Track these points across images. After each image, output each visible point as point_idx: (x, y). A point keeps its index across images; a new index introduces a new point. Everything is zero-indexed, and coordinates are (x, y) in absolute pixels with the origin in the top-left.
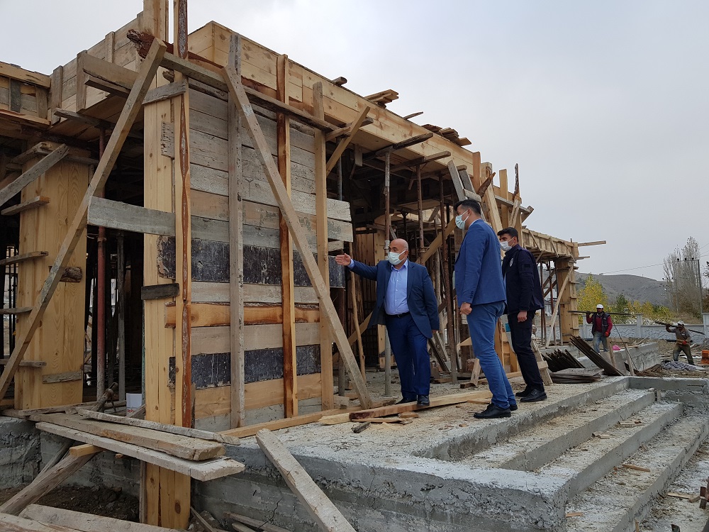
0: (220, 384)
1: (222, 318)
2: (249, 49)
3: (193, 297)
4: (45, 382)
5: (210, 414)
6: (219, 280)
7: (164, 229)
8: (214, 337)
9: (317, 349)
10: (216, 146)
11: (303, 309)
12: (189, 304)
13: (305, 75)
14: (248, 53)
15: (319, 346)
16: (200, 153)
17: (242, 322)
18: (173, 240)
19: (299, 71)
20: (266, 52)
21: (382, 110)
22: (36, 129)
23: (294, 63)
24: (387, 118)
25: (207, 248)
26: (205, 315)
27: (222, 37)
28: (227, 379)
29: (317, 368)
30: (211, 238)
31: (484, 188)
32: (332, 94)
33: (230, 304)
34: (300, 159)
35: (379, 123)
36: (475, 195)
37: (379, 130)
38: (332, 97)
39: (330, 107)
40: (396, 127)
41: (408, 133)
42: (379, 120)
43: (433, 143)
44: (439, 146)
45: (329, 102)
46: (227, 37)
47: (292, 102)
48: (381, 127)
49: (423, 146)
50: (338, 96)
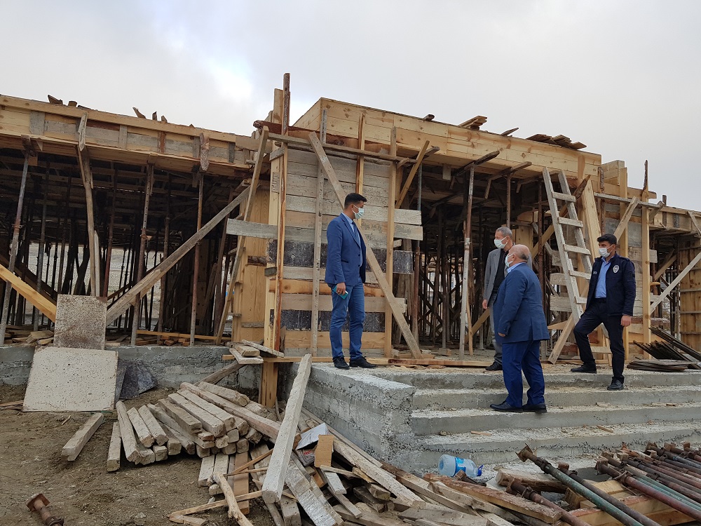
0: (304, 329)
1: (307, 290)
2: (349, 110)
3: (284, 275)
4: (243, 327)
5: (296, 346)
6: (306, 265)
7: (271, 235)
8: (301, 300)
9: (382, 316)
10: (308, 182)
11: (372, 287)
12: (281, 279)
13: (396, 118)
14: (348, 113)
15: (384, 314)
16: (297, 188)
17: (318, 292)
18: (276, 241)
19: (391, 117)
20: (363, 109)
21: (475, 133)
22: (243, 172)
23: (387, 112)
24: (480, 137)
25: (298, 246)
26: (295, 287)
27: (328, 107)
28: (309, 327)
29: (381, 328)
30: (302, 240)
31: (581, 189)
32: (421, 128)
33: (311, 281)
34: (375, 184)
35: (470, 144)
36: (567, 196)
37: (470, 149)
38: (421, 131)
39: (419, 139)
40: (492, 143)
41: (506, 146)
42: (472, 140)
43: (538, 152)
44: (546, 153)
45: (418, 134)
46: (332, 105)
47: (371, 145)
48: (473, 146)
49: (523, 155)
50: (428, 129)
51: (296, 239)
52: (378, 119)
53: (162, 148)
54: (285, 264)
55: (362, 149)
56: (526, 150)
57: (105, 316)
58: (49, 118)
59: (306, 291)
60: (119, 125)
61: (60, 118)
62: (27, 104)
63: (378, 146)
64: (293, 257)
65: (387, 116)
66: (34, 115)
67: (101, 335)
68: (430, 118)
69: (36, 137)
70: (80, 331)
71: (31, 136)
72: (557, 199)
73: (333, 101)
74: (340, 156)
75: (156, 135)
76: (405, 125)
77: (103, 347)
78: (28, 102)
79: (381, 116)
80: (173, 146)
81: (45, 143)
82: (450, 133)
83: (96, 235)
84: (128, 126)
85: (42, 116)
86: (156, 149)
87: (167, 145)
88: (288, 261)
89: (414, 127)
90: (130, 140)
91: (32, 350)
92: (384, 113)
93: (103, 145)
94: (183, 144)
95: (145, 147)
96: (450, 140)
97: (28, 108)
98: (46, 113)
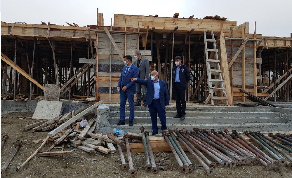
0: (107, 93)
2: (125, 17)
3: (99, 75)
5: (104, 98)
6: (107, 72)
8: (105, 83)
10: (107, 44)
12: (97, 77)
13: (143, 18)
17: (111, 80)
18: (96, 64)
20: (130, 16)
21: (176, 19)
24: (178, 20)
26: (103, 79)
27: (117, 17)
28: (109, 92)
30: (105, 64)
31: (219, 37)
32: (154, 20)
33: (109, 77)
34: (132, 42)
35: (174, 23)
36: (213, 40)
37: (175, 25)
38: (153, 21)
39: (153, 24)
40: (184, 22)
41: (190, 23)
42: (175, 22)
43: (205, 23)
44: (209, 23)
45: (152, 23)
46: (118, 16)
47: (130, 29)
48: (176, 24)
49: (198, 25)
50: (156, 20)
51: (103, 63)
52: (136, 19)
53: (74, 35)
54: (99, 71)
55: (126, 31)
56: (200, 23)
57: (59, 91)
58: (39, 29)
59: (107, 80)
60: (60, 29)
61: (43, 29)
62: (33, 26)
63: (133, 29)
64: (102, 69)
65: (140, 17)
66: (35, 29)
67: (58, 97)
68: (157, 16)
69: (35, 36)
70: (51, 96)
71: (33, 36)
72: (207, 42)
73: (118, 14)
74: (118, 34)
75: (72, 31)
76: (147, 19)
77: (59, 100)
78: (32, 25)
79: (137, 18)
80: (78, 34)
81: (38, 37)
82: (166, 20)
83: (57, 65)
84: (63, 29)
85: (37, 29)
86: (72, 36)
87: (76, 34)
88: (100, 71)
89: (151, 19)
90: (64, 33)
91: (37, 101)
92: (138, 16)
93: (55, 36)
94: (81, 33)
95: (69, 36)
96: (165, 23)
97: (33, 27)
98: (38, 28)
